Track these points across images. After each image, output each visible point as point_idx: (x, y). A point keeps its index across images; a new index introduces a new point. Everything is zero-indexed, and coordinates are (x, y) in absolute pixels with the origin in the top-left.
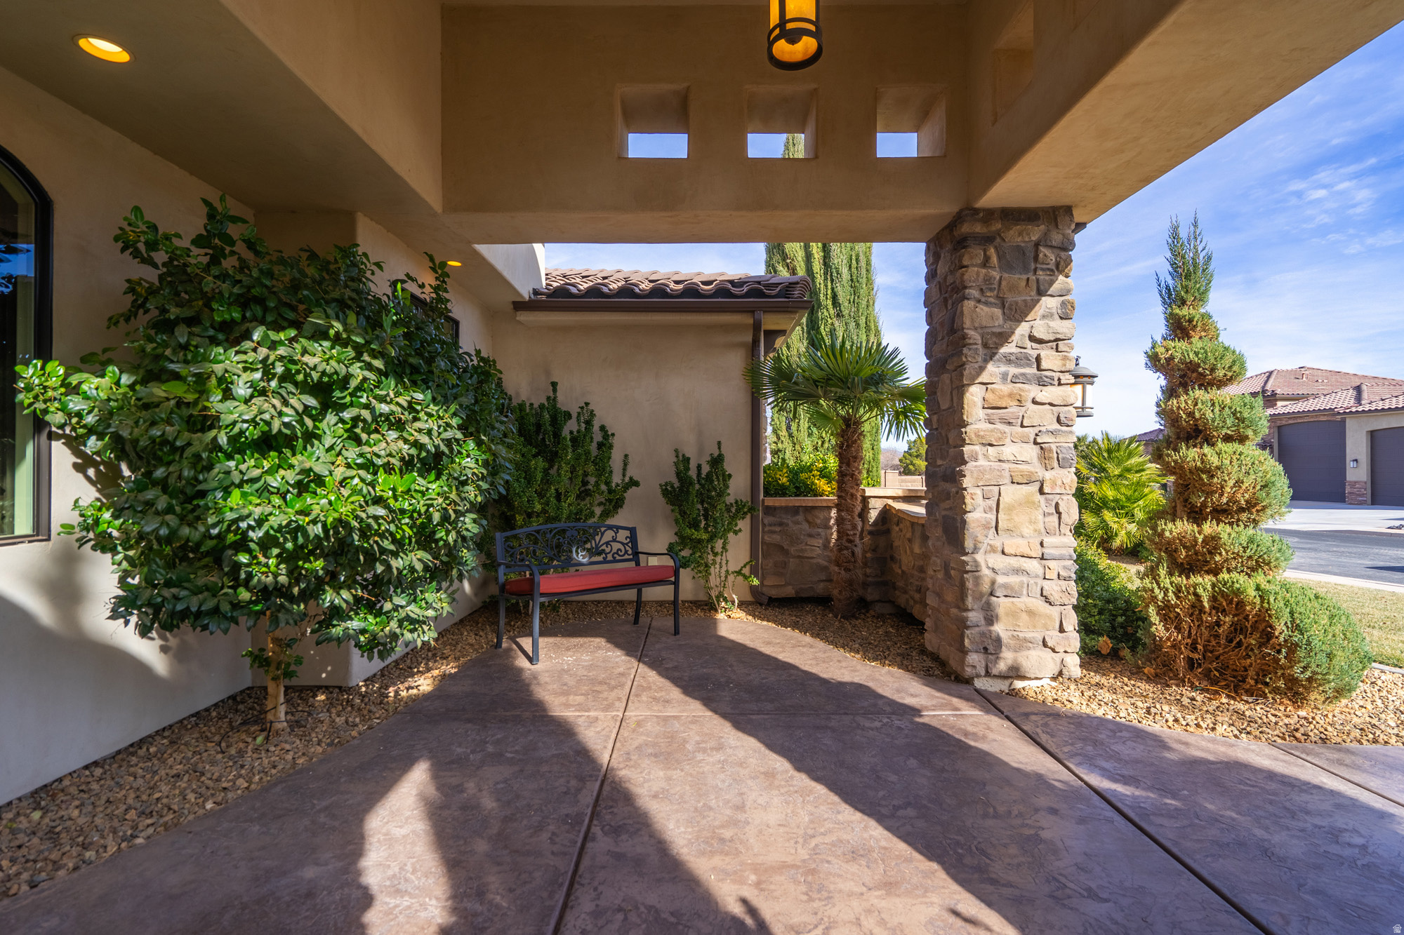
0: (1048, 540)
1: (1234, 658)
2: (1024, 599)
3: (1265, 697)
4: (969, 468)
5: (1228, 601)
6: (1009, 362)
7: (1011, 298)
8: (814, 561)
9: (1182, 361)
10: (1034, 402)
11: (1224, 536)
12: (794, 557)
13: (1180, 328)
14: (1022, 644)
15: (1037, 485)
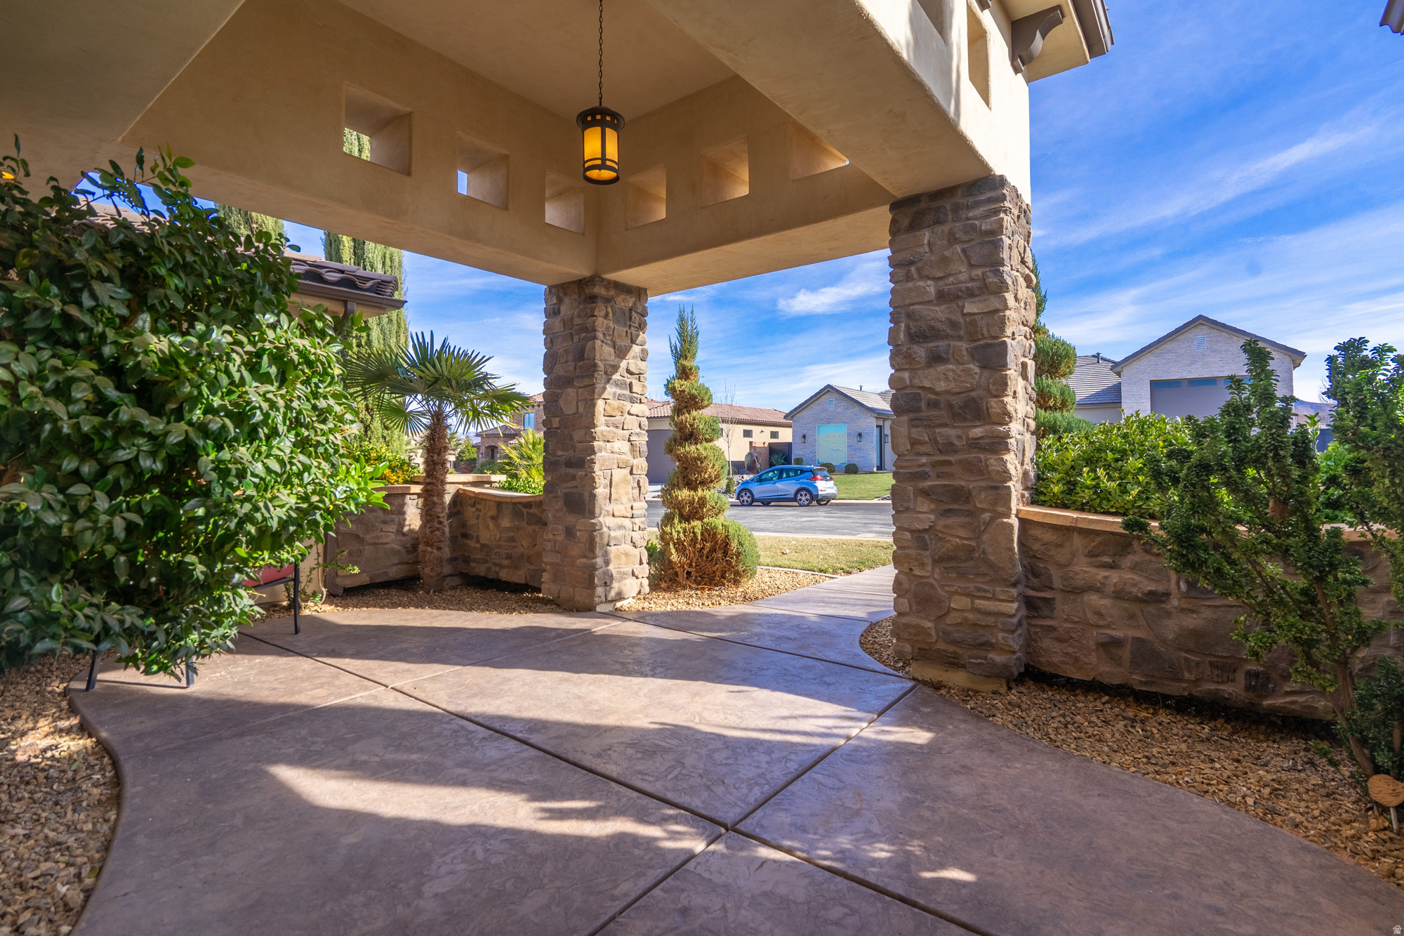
0: (636, 505)
1: (710, 568)
2: (623, 545)
3: (724, 585)
4: (599, 457)
5: (709, 533)
6: (617, 385)
7: (619, 343)
8: (388, 546)
9: (689, 394)
10: (629, 414)
11: (708, 497)
12: (369, 544)
13: (684, 373)
14: (623, 575)
15: (629, 468)
